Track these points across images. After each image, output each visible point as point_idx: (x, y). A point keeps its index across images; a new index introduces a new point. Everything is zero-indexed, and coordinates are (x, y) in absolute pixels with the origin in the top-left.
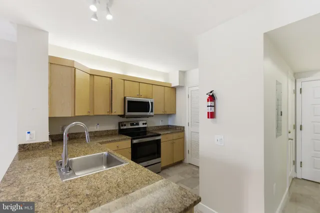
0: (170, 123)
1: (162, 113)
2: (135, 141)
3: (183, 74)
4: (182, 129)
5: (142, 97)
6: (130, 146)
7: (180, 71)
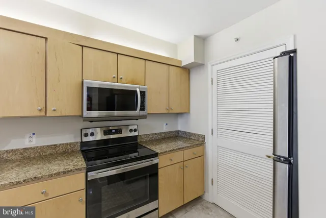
0: (180, 127)
1: (165, 112)
2: (93, 175)
3: (201, 41)
4: (201, 139)
5: (124, 80)
6: (83, 185)
7: (196, 37)
